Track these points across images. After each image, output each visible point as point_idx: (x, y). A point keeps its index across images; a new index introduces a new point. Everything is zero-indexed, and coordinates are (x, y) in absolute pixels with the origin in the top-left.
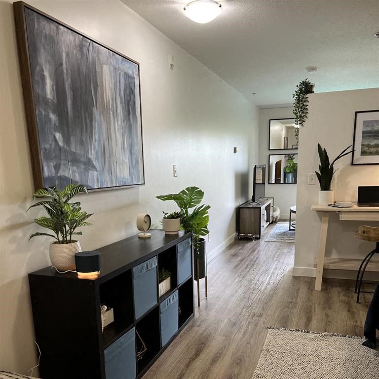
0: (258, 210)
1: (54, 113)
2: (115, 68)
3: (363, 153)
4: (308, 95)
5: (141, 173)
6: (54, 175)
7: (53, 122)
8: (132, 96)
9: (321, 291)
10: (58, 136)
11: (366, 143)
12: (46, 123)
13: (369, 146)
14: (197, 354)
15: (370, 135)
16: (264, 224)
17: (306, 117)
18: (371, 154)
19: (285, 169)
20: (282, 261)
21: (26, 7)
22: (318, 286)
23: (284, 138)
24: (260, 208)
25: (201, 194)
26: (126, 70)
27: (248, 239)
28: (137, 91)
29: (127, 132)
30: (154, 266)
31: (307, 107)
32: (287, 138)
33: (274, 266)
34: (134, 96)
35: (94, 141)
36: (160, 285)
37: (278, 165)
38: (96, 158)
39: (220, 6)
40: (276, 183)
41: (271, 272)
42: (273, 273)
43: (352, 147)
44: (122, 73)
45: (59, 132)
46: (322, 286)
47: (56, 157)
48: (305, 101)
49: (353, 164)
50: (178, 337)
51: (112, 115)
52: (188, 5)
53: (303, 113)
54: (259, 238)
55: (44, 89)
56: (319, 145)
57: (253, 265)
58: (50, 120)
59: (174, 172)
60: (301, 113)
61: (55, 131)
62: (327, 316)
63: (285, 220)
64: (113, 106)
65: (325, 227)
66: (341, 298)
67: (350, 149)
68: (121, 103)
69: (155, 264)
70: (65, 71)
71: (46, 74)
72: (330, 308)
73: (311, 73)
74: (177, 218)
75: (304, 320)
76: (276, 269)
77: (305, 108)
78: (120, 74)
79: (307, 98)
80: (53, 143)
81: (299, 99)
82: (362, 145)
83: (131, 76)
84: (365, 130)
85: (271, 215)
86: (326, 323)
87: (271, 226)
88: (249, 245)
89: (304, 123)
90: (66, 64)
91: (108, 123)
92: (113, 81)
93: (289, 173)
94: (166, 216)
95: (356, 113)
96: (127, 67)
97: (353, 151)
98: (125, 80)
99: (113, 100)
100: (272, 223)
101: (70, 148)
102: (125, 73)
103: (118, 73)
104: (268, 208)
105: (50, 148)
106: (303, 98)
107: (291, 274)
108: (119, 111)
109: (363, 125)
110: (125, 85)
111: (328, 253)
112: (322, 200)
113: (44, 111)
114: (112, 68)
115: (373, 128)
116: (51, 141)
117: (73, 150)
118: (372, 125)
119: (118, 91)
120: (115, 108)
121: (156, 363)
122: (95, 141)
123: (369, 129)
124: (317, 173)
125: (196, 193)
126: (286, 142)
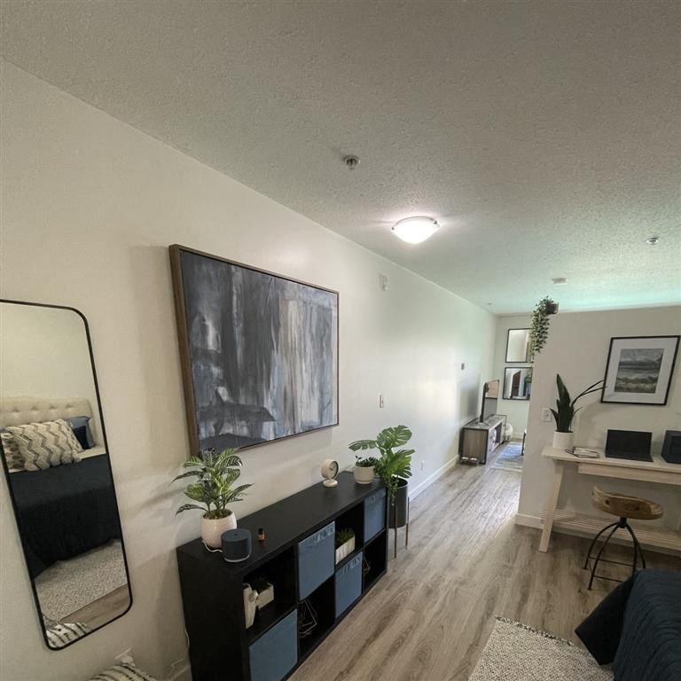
0: (485, 433)
1: (217, 365)
2: (305, 303)
3: (618, 389)
4: (550, 316)
5: (335, 413)
6: (213, 435)
7: (215, 376)
8: (327, 331)
9: (548, 552)
10: (222, 391)
11: (623, 376)
12: (205, 377)
13: (626, 380)
14: (376, 635)
15: (630, 367)
16: (492, 445)
17: (544, 342)
18: (629, 390)
19: (525, 379)
20: (505, 500)
21: (184, 251)
22: (544, 545)
24: (487, 431)
25: (408, 434)
26: (321, 303)
27: (470, 464)
28: (334, 325)
29: (318, 370)
30: (329, 534)
31: (547, 331)
33: (494, 508)
34: (330, 330)
35: (271, 387)
36: (337, 551)
37: (517, 377)
38: (274, 407)
39: (436, 223)
40: (511, 398)
41: (490, 514)
42: (492, 517)
43: (602, 383)
44: (315, 307)
45: (222, 386)
46: (550, 543)
47: (216, 415)
48: (544, 324)
49: (602, 401)
50: (361, 602)
51: (298, 356)
52: (397, 223)
53: (541, 337)
54: (485, 463)
55: (204, 341)
56: (558, 376)
57: (471, 501)
58: (212, 374)
59: (381, 402)
61: (218, 386)
62: (549, 595)
63: (518, 440)
64: (300, 344)
65: (559, 478)
66: (571, 567)
67: (601, 385)
68: (312, 339)
69: (332, 531)
70: (235, 316)
71: (209, 323)
72: (555, 583)
73: (558, 284)
74: (371, 465)
75: (518, 598)
76: (496, 510)
77: (544, 332)
78: (312, 308)
79: (547, 320)
80: (215, 399)
81: (537, 320)
82: (617, 379)
83: (326, 309)
84: (623, 360)
85: (502, 434)
86: (546, 608)
87: (502, 446)
88: (472, 471)
89: (541, 350)
90: (237, 307)
91: (293, 365)
92: (302, 317)
94: (360, 461)
95: (612, 339)
96: (321, 299)
97: (604, 388)
98: (319, 314)
99: (300, 339)
100: (503, 443)
101: (237, 401)
102: (319, 306)
103: (309, 308)
104: (498, 428)
105: (208, 407)
106: (542, 320)
107: (514, 522)
108: (308, 350)
109: (621, 355)
110: (319, 320)
111: (560, 504)
112: (557, 445)
113: (204, 365)
114: (301, 303)
115: (635, 359)
116: (211, 399)
117: (242, 402)
118: (634, 355)
119: (308, 327)
120: (303, 347)
121: (326, 642)
122: (274, 387)
123: (628, 359)
124: (553, 411)
125: (402, 433)
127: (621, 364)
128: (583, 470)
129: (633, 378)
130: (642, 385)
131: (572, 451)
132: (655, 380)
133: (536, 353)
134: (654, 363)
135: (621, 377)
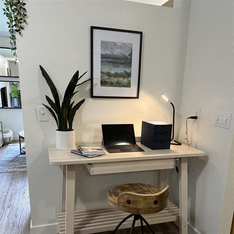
3: (103, 83)
11: (106, 70)
13: (109, 74)
15: (110, 60)
17: (25, 21)
18: (112, 84)
19: (10, 94)
23: (7, 69)
31: (25, 7)
32: (10, 70)
49: (92, 96)
53: (19, 13)
60: (16, 14)
77: (21, 7)
82: (102, 73)
84: (104, 53)
89: (22, 31)
93: (14, 98)
95: (92, 28)
97: (91, 79)
109: (102, 46)
115: (113, 52)
123: (108, 52)
126: (9, 72)
127: (103, 57)
128: (95, 171)
129: (113, 72)
130: (121, 79)
131: (79, 152)
132: (129, 75)
133: (17, 35)
134: (126, 58)
135: (104, 71)
